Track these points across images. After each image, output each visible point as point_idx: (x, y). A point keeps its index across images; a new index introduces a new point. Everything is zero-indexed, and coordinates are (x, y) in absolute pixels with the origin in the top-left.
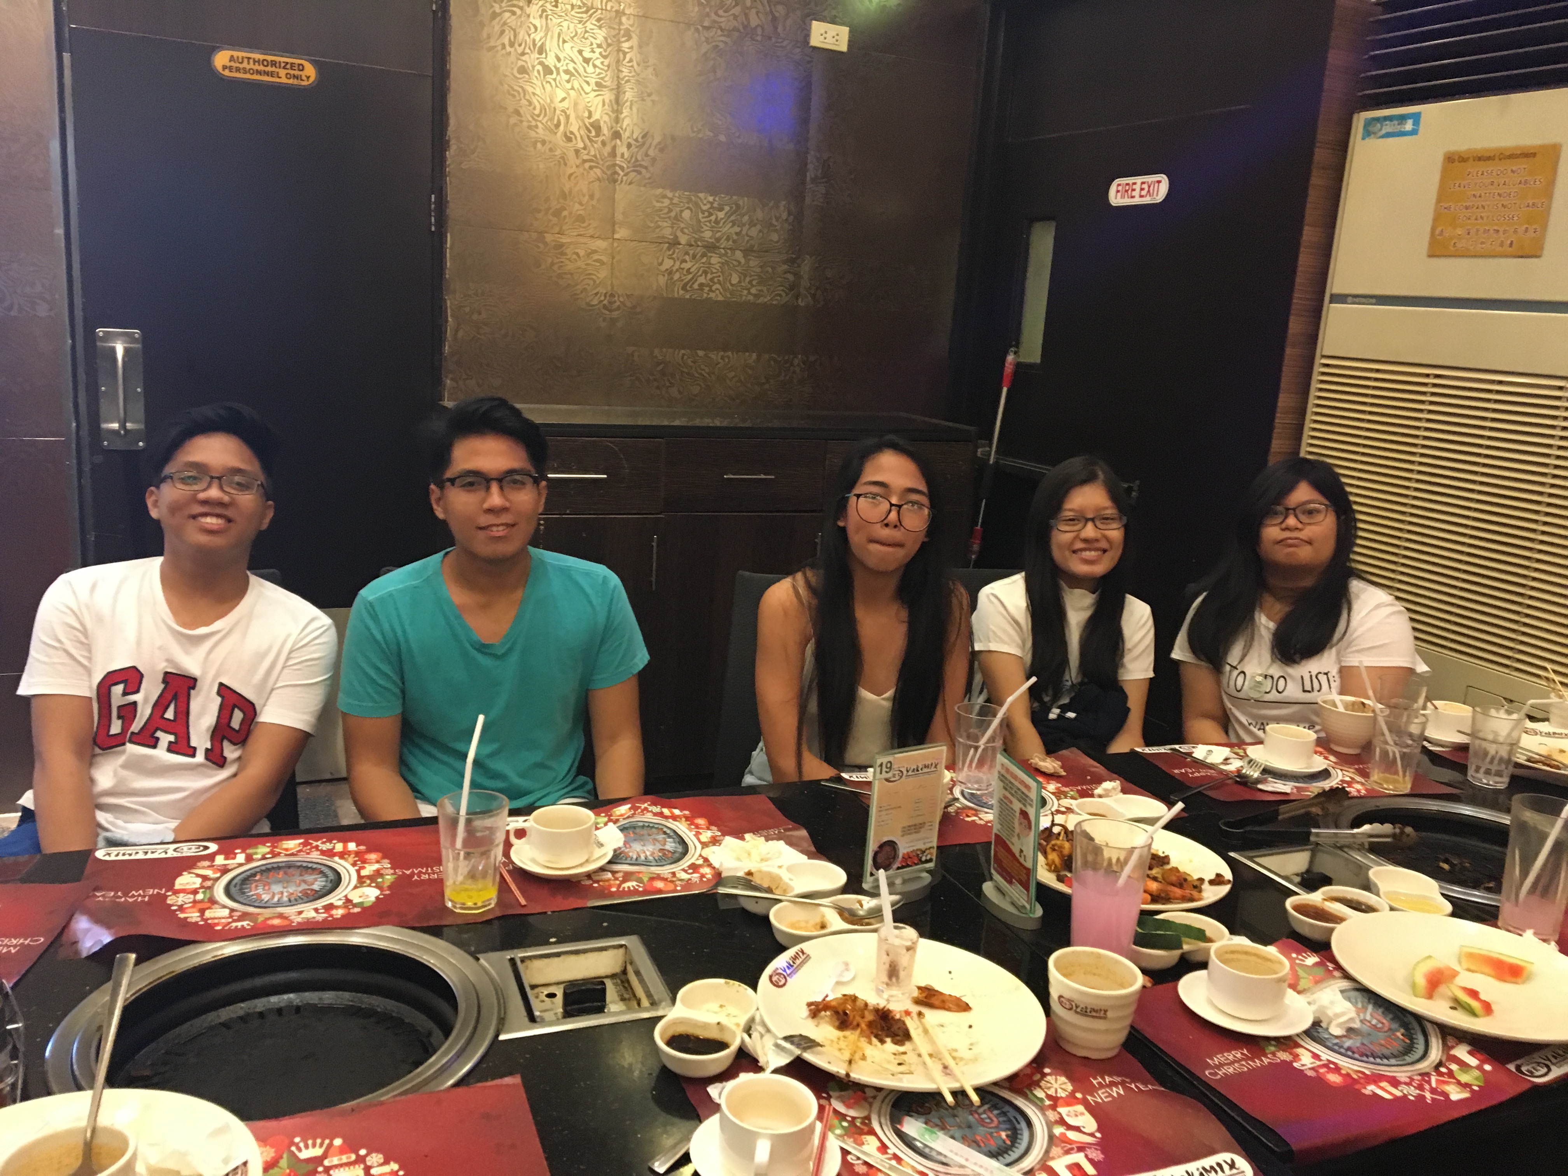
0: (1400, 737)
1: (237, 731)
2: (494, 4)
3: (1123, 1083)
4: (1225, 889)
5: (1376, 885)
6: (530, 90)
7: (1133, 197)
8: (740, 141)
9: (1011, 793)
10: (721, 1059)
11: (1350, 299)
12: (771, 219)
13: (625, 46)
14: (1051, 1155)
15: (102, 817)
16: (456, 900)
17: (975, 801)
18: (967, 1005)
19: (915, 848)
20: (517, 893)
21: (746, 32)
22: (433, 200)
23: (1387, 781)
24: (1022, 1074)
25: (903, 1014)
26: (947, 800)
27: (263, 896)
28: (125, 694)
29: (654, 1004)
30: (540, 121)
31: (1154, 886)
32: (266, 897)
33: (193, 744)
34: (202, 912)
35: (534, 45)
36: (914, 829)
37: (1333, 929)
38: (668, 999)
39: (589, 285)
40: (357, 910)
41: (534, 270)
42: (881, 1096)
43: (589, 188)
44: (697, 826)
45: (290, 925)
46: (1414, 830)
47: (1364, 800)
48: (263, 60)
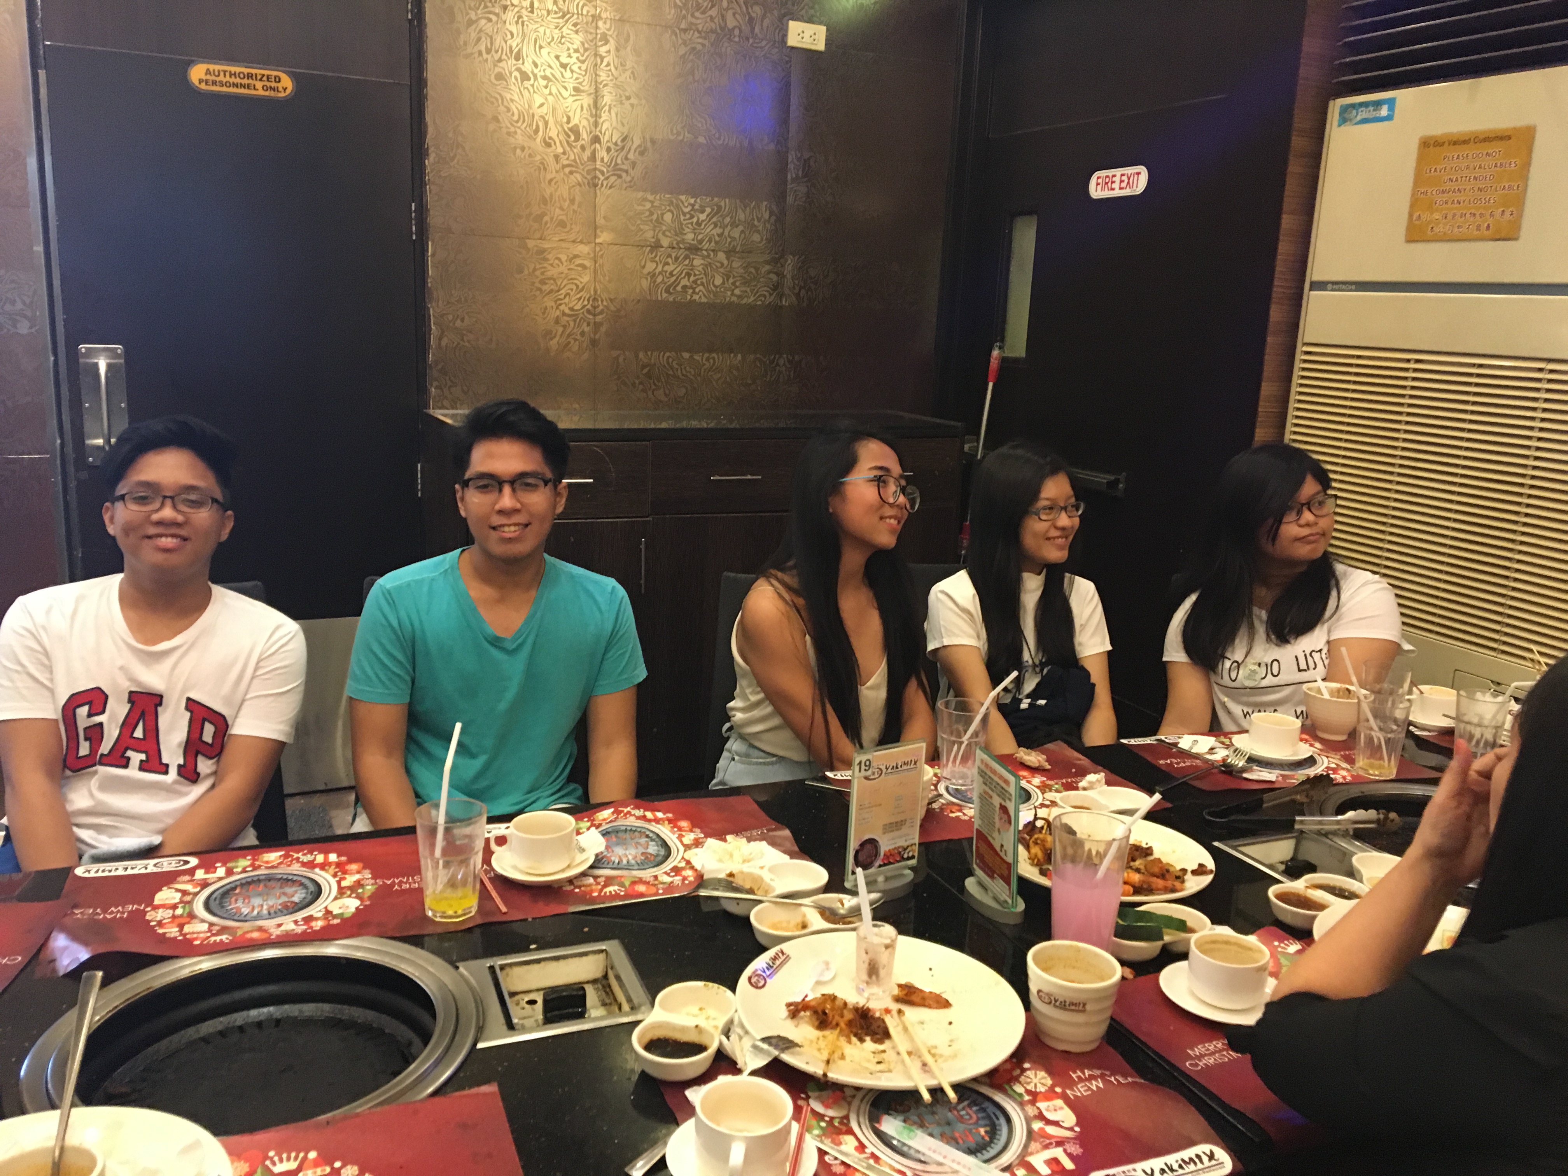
0: (1385, 722)
1: (211, 745)
2: (470, 11)
3: (1102, 1076)
4: (1207, 879)
5: (1359, 872)
6: (508, 96)
7: (1113, 189)
8: (721, 142)
9: (990, 788)
10: (699, 1062)
11: (1330, 286)
12: (753, 219)
13: (603, 50)
14: (1030, 1150)
16: (436, 908)
17: (959, 796)
18: (947, 1001)
19: (897, 845)
20: (498, 900)
21: (723, 33)
22: (413, 209)
23: (1372, 766)
24: (1001, 1069)
25: (883, 1012)
26: (930, 796)
27: (243, 910)
28: (90, 715)
29: (634, 1009)
30: (519, 128)
31: (1136, 878)
32: (245, 911)
33: (165, 761)
34: (181, 927)
35: (511, 51)
36: (895, 826)
37: (1314, 917)
38: (648, 1002)
39: (572, 290)
40: (336, 921)
41: (517, 276)
42: (860, 1095)
43: (570, 193)
44: (680, 829)
45: (269, 938)
46: (1399, 816)
47: (1349, 787)
48: (239, 73)
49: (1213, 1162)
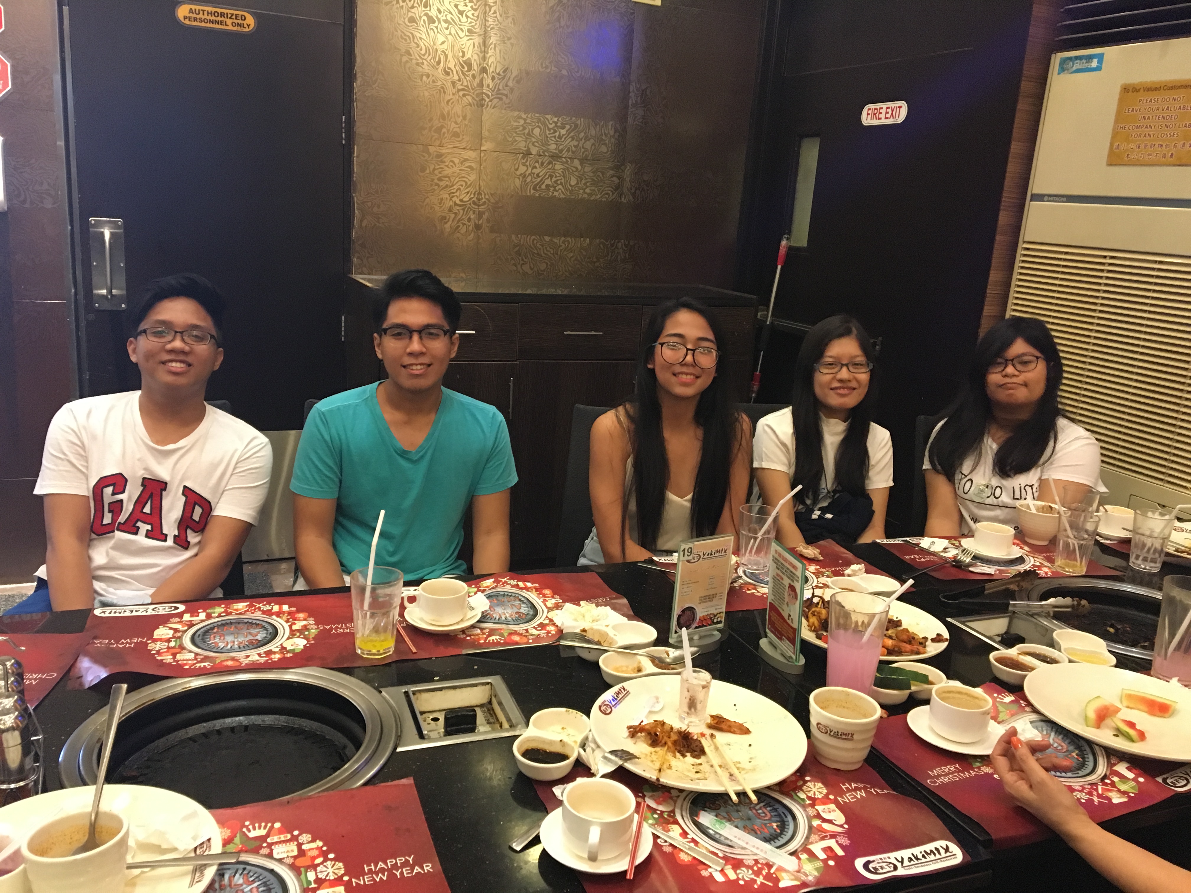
1: (198, 523)
3: (865, 788)
4: (943, 646)
5: (1058, 644)
6: (418, 35)
7: (880, 119)
8: (578, 75)
9: (782, 572)
10: (563, 767)
11: (1046, 198)
12: (602, 135)
14: (810, 840)
15: (98, 586)
17: (754, 578)
18: (748, 729)
19: (709, 613)
20: (410, 643)
22: (344, 120)
23: (1068, 566)
24: (789, 780)
25: (700, 735)
26: (733, 577)
27: (220, 644)
28: (114, 494)
29: (512, 726)
30: (425, 60)
31: (889, 643)
32: (221, 645)
33: (165, 531)
34: (174, 655)
36: (709, 598)
37: (1025, 676)
38: (523, 723)
39: (462, 186)
40: (290, 655)
41: (421, 174)
42: (684, 795)
43: (462, 111)
44: (544, 595)
45: (240, 665)
46: (1089, 603)
47: (1049, 580)
48: (215, 12)
49: (948, 854)
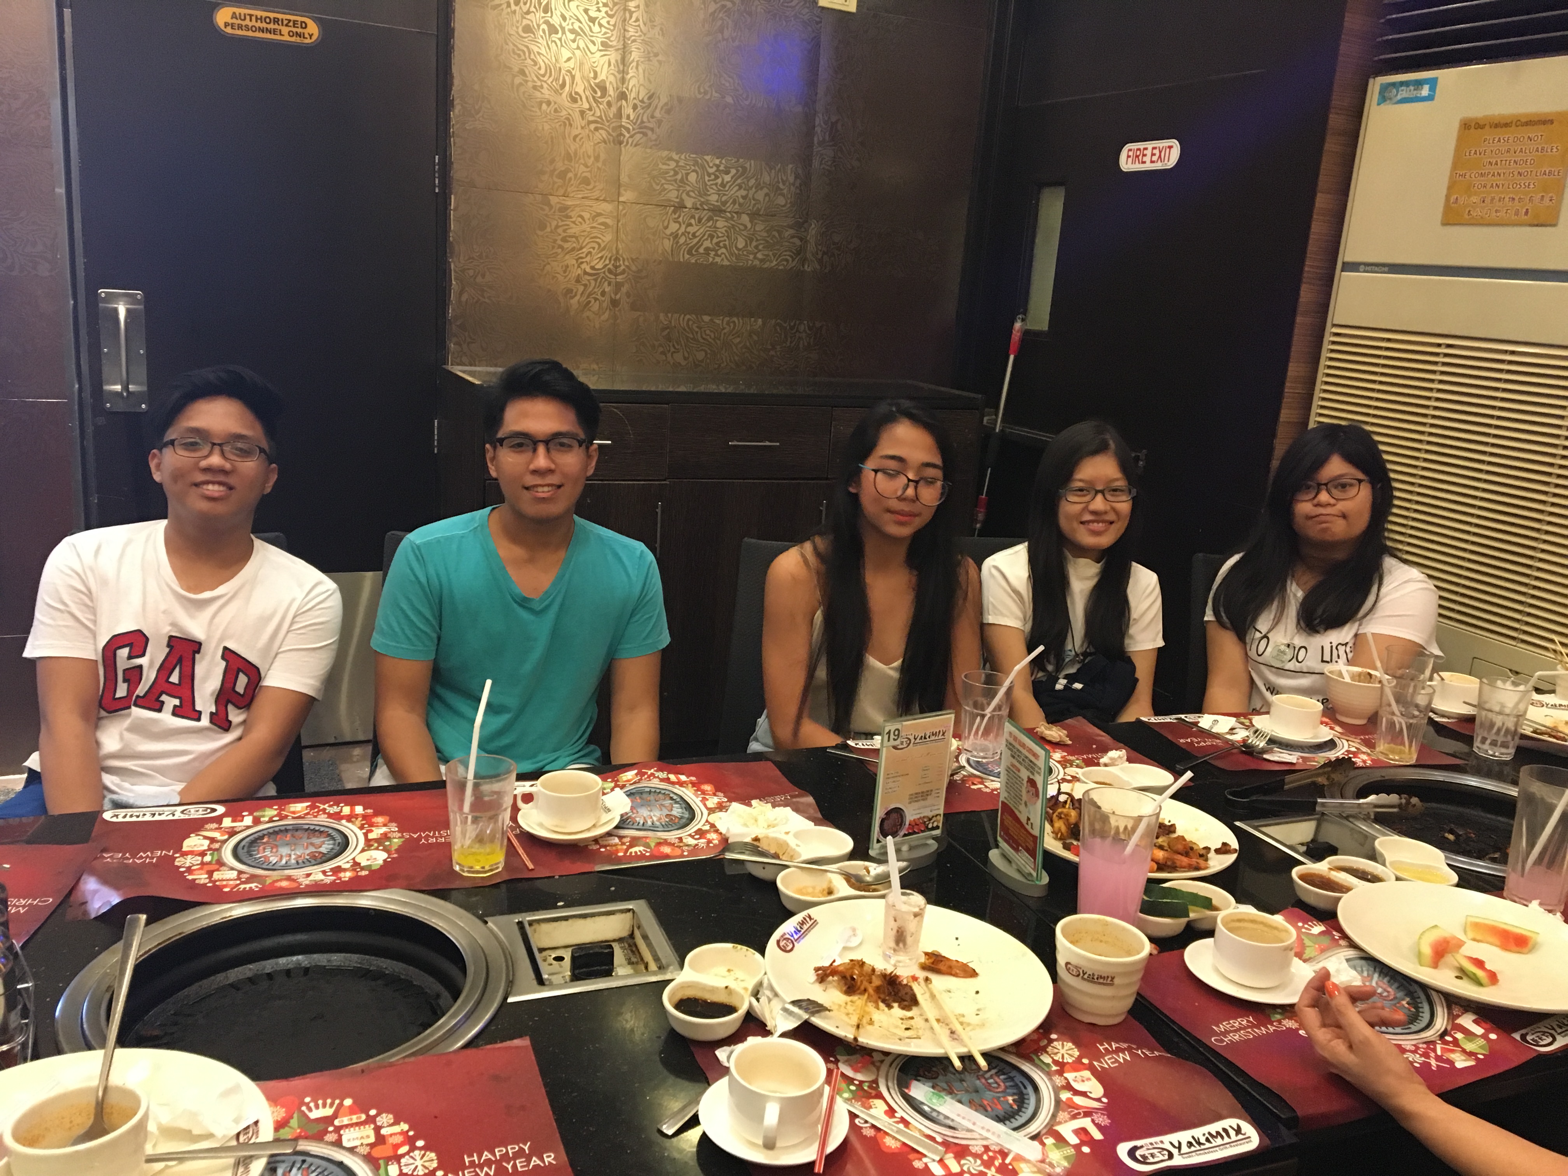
0: (1407, 708)
1: (242, 696)
3: (1129, 1049)
4: (1231, 858)
5: (1382, 855)
6: (536, 49)
7: (1144, 162)
8: (747, 103)
9: (1018, 761)
10: (728, 1023)
11: (1362, 268)
12: (778, 182)
13: (632, 5)
14: (1058, 1119)
15: (108, 780)
17: (981, 769)
18: (974, 970)
19: (922, 815)
20: (524, 857)
22: (437, 161)
23: (1393, 752)
24: (1029, 1039)
25: (911, 980)
26: (953, 767)
27: (271, 859)
28: (130, 657)
29: (661, 968)
30: (545, 82)
31: (1160, 855)
32: (273, 860)
33: (198, 707)
34: (210, 873)
35: (540, 3)
36: (921, 796)
37: (1339, 899)
38: (676, 963)
39: (594, 248)
40: (364, 873)
41: (540, 233)
42: (888, 1060)
43: (594, 150)
44: (703, 792)
45: (298, 887)
46: (1421, 801)
47: (1370, 771)
48: (266, 18)
49: (1240, 1137)
